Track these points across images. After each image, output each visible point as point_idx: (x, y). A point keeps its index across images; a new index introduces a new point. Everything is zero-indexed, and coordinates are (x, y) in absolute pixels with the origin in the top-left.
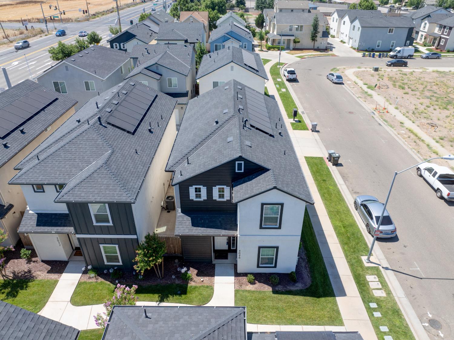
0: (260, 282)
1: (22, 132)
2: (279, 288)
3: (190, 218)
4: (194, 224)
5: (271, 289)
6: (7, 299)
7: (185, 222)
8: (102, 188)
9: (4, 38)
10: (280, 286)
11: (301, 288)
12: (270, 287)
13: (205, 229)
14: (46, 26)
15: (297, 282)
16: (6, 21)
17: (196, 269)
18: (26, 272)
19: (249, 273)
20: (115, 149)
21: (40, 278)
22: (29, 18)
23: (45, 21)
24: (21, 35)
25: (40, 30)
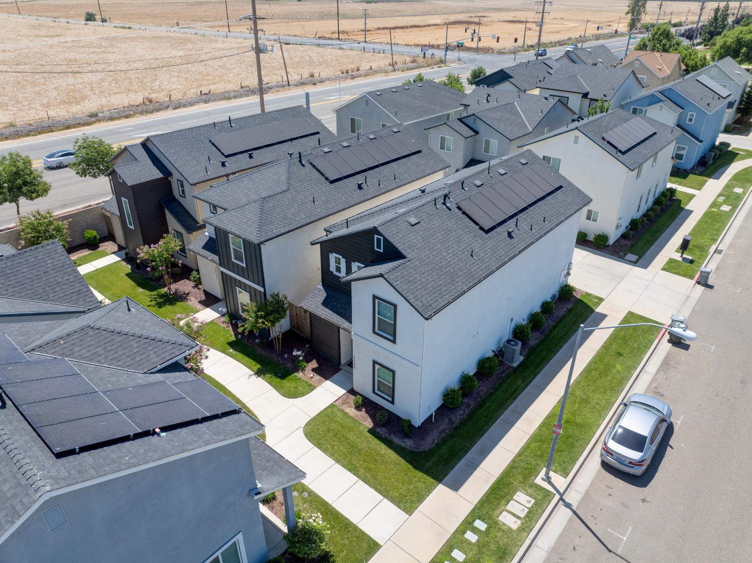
0: (367, 412)
1: (251, 156)
2: (382, 431)
3: (325, 295)
4: (325, 303)
5: (372, 426)
6: (154, 307)
7: (318, 296)
8: (244, 220)
9: (390, 65)
10: (384, 429)
11: (408, 447)
12: (372, 423)
13: (331, 312)
14: (446, 54)
15: (410, 438)
16: (411, 45)
17: (318, 364)
18: (185, 294)
19: (359, 394)
20: (290, 189)
21: (189, 303)
22: (439, 43)
23: (448, 48)
24: (412, 64)
25: (439, 60)
